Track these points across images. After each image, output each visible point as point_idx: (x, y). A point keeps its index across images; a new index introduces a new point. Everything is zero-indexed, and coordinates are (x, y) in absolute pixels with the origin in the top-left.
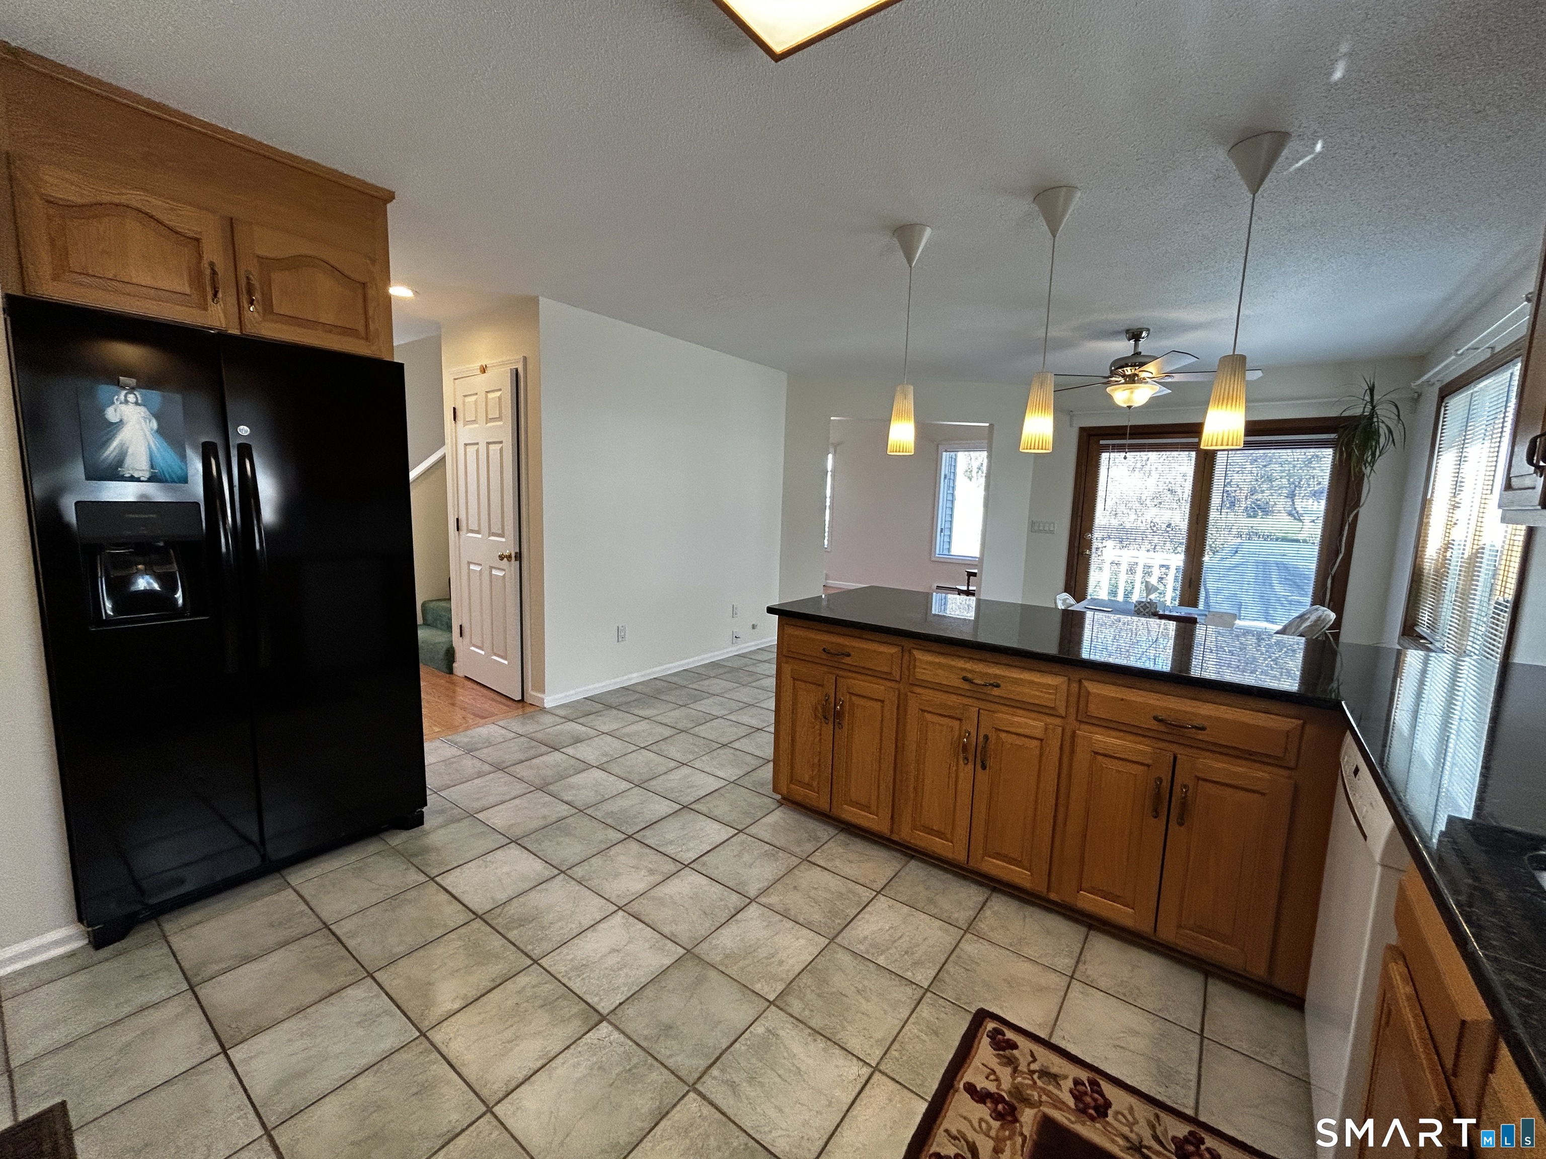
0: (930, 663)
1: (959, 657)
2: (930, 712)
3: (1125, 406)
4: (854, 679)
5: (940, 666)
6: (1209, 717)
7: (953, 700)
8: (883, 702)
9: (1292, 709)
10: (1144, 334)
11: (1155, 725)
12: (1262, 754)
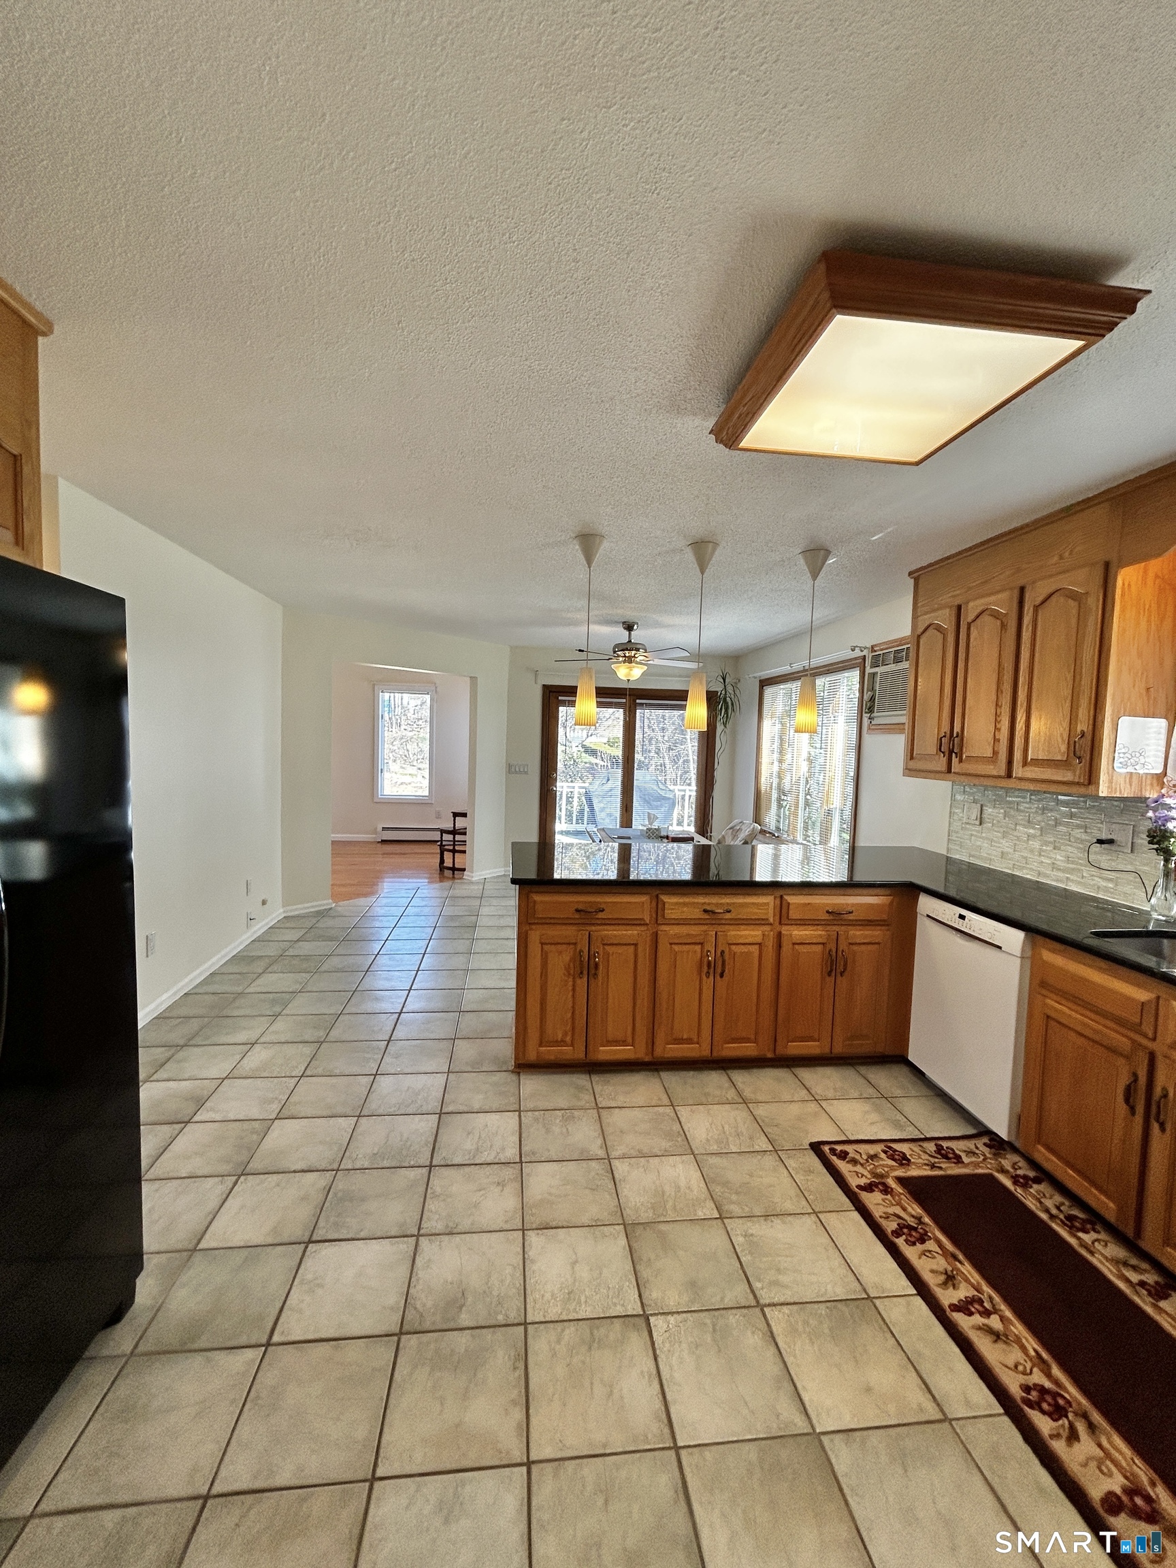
0: (676, 904)
1: (698, 894)
2: (677, 944)
3: (625, 679)
4: (604, 930)
5: (685, 904)
6: (853, 905)
7: (694, 930)
8: (636, 945)
9: (888, 891)
10: (635, 627)
11: (827, 917)
12: (877, 920)
